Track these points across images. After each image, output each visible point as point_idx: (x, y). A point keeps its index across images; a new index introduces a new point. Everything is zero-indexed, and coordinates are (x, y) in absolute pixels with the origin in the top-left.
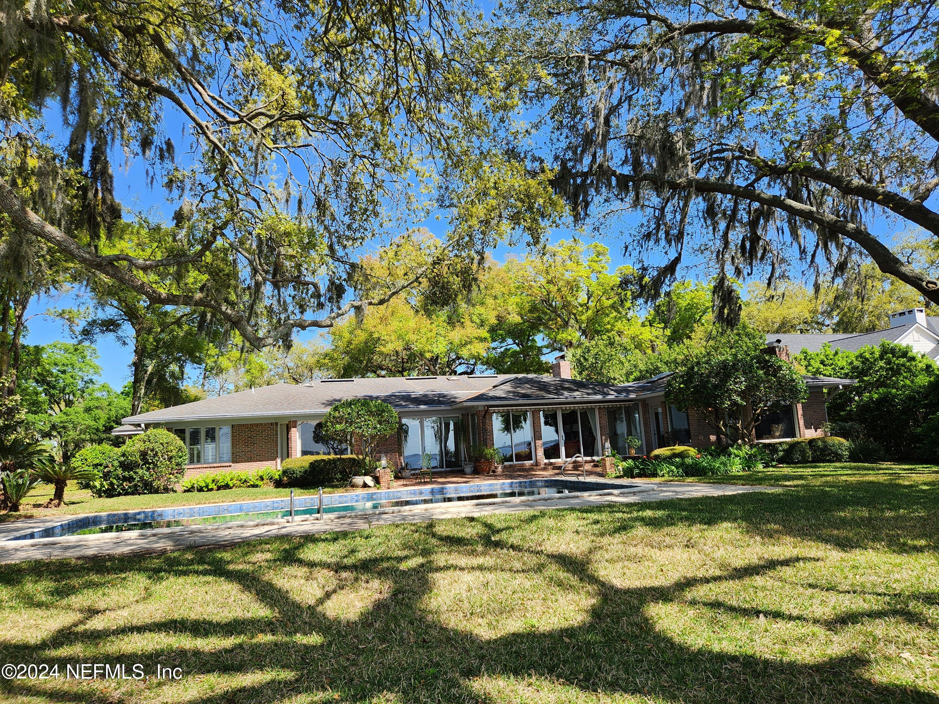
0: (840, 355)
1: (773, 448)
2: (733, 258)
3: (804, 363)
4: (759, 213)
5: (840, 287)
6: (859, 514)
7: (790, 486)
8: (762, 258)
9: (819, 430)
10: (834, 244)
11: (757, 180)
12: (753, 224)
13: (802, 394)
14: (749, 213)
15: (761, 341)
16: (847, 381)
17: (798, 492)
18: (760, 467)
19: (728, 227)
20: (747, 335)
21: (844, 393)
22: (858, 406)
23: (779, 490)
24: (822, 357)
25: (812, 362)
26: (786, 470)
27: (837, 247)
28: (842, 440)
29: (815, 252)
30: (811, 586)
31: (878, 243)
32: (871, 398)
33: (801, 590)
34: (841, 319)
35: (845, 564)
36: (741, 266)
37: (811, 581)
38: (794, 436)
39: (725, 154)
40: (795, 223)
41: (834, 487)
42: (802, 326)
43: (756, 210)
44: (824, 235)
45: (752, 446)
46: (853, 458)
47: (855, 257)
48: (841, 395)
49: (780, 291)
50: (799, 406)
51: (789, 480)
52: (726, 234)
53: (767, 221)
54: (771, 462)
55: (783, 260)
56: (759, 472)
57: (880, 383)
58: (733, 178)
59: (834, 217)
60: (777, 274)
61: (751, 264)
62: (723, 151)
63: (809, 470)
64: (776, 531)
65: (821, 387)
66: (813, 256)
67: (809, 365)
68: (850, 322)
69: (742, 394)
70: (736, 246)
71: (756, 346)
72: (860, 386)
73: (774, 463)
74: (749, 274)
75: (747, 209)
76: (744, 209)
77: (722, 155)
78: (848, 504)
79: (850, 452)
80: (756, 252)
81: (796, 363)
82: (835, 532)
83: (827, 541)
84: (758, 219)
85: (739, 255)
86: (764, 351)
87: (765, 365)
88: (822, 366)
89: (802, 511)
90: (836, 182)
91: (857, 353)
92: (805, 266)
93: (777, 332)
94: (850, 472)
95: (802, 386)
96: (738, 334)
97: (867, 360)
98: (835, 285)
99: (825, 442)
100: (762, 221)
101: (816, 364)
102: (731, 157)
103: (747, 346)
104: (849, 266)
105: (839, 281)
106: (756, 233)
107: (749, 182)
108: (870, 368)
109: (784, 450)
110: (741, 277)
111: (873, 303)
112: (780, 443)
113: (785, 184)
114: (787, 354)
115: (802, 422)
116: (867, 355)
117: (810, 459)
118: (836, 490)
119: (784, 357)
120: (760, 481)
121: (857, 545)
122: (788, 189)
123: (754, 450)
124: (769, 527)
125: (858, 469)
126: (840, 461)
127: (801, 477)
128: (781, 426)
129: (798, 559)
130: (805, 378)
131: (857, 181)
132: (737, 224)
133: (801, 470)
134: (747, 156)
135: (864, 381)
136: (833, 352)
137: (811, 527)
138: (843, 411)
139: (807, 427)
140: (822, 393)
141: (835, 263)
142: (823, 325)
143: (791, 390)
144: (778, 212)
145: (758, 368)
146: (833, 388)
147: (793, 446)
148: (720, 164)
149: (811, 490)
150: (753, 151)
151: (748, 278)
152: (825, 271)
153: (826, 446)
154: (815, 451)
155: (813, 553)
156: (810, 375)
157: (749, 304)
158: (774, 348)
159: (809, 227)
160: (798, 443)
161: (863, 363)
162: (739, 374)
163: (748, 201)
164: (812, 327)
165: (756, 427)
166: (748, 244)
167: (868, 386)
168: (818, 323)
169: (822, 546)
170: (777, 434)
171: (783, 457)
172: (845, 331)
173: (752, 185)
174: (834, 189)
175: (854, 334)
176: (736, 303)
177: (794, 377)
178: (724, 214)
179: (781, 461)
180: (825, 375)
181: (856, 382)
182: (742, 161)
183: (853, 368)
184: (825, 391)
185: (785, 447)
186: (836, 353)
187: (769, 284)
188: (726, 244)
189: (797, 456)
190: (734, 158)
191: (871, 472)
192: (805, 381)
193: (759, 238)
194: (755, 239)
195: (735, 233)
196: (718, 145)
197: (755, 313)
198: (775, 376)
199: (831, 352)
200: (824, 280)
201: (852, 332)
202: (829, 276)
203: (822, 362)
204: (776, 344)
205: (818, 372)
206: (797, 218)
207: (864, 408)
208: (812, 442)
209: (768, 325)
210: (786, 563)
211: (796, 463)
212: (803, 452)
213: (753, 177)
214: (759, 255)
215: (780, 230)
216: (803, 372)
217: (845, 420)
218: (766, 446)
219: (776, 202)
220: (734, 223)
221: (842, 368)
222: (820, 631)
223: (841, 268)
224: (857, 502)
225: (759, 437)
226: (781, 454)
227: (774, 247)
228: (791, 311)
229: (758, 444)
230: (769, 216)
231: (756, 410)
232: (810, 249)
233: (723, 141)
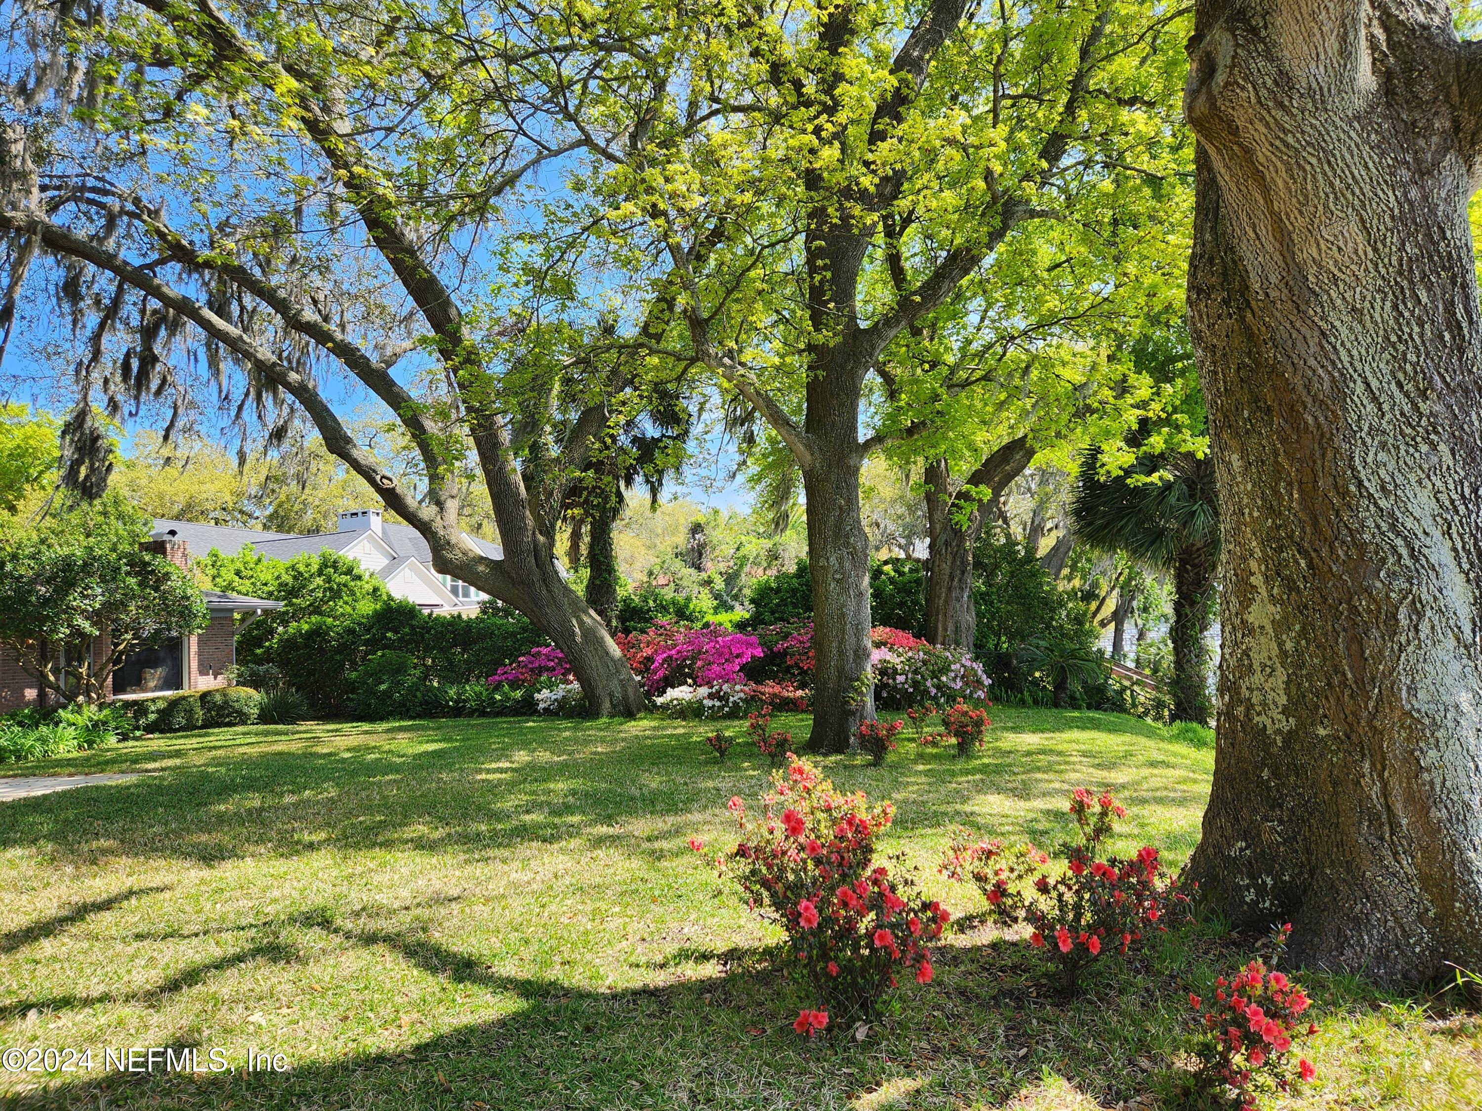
0: (264, 562)
1: (140, 708)
2: (106, 381)
3: (211, 571)
4: (160, 319)
5: (275, 462)
6: (248, 804)
7: (154, 770)
8: (158, 393)
9: (220, 677)
10: (271, 397)
11: (162, 262)
12: (148, 333)
13: (198, 620)
14: (143, 312)
15: (145, 529)
16: (269, 604)
17: (162, 778)
18: (112, 740)
19: (102, 326)
20: (120, 517)
21: (264, 621)
22: (280, 641)
23: (131, 779)
24: (239, 565)
25: (223, 571)
26: (157, 743)
27: (275, 403)
28: (251, 691)
29: (243, 402)
30: (139, 937)
31: (328, 410)
32: (300, 631)
33: (119, 947)
34: (276, 512)
35: (203, 888)
36: (119, 398)
37: (143, 928)
38: (178, 686)
39: (108, 200)
40: (217, 351)
41: (221, 765)
42: (219, 514)
43: (155, 312)
44: (258, 380)
45: (101, 707)
46: (265, 717)
47: (297, 422)
48: (259, 625)
49: (182, 453)
50: (194, 640)
51: (155, 761)
52: (96, 338)
53: (172, 334)
54: (132, 731)
55: (192, 405)
56: (108, 750)
57: (315, 609)
58: (119, 245)
59: (274, 358)
60: (180, 424)
61: (137, 398)
62: (106, 193)
63: (195, 740)
64: (104, 852)
65: (231, 610)
66: (240, 408)
67: (219, 575)
68: (286, 517)
69: (96, 617)
70: (115, 362)
71: (134, 536)
72: (287, 613)
73: (138, 733)
74: (131, 414)
75: (140, 306)
76: (135, 304)
77: (104, 199)
78: (235, 791)
79: (262, 709)
80: (148, 380)
81: (197, 571)
82: (204, 838)
83: (187, 855)
84: (156, 328)
85: (118, 378)
86: (145, 547)
87: (142, 570)
88: (237, 578)
89: (160, 810)
90: (281, 306)
91: (289, 564)
92: (226, 422)
93: (177, 518)
94: (253, 740)
95: (199, 606)
96: (105, 514)
97: (301, 574)
98: (269, 458)
99: (225, 695)
100: (163, 333)
101: (228, 575)
102: (117, 208)
103: (117, 535)
104: (289, 434)
105: (274, 455)
106: (150, 349)
107: (148, 261)
108: (304, 587)
109: (158, 711)
110: (118, 416)
111: (321, 494)
112: (153, 700)
113: (206, 284)
114: (184, 555)
115: (194, 664)
116: (302, 568)
117: (200, 723)
118: (223, 770)
119: (178, 560)
120: (103, 765)
121: (234, 854)
122: (211, 294)
123: (106, 712)
124: (95, 845)
125: (266, 734)
126: (244, 723)
127: (178, 754)
128: (159, 670)
129: (131, 893)
130: (207, 595)
131: (309, 315)
132: (118, 325)
133: (182, 741)
134: (145, 217)
135: (293, 605)
136: (255, 558)
137: (167, 835)
138: (260, 646)
139: (203, 672)
140: (233, 620)
141: (271, 427)
142: (250, 516)
143: (181, 614)
144: (191, 326)
145: (128, 574)
146: (248, 613)
147: (173, 704)
148: (97, 213)
149: (184, 774)
150: (157, 212)
151: (130, 422)
152: (255, 435)
153: (226, 702)
154: (209, 710)
155: (157, 880)
156: (217, 591)
157: (134, 465)
158: (163, 543)
159: (237, 361)
160: (184, 698)
161: (295, 578)
162: (94, 581)
163: (143, 293)
164: (234, 518)
165: (115, 673)
166: (135, 364)
167: (298, 614)
168: (242, 512)
169: (177, 864)
170: (152, 684)
171: (155, 722)
172: (280, 528)
173: (151, 266)
174: (279, 316)
175: (292, 535)
176: (104, 460)
177: (189, 592)
178: (98, 302)
179: (151, 729)
180: (239, 592)
181: (281, 606)
182: (136, 222)
183: (280, 585)
184: (237, 616)
185: (161, 705)
186: (259, 560)
187: (166, 438)
188: (96, 354)
189: (180, 720)
190: (123, 212)
191: (283, 738)
192: (205, 600)
193: (155, 359)
194: (149, 360)
195: (114, 339)
196: (96, 178)
197: (144, 482)
198: (156, 589)
199: (252, 558)
200: (253, 449)
201: (288, 532)
202: (260, 444)
203: (238, 573)
204: (167, 538)
205: (230, 587)
206: (221, 344)
207: (289, 644)
208: (204, 697)
209: (162, 505)
210: (106, 905)
211: (176, 731)
212: (190, 712)
213: (155, 256)
214: (154, 387)
215: (192, 355)
216: (208, 585)
217: (260, 661)
218: (127, 705)
219: (185, 308)
220: (113, 322)
221: (266, 584)
222: (130, 1012)
223: (279, 434)
224: (250, 785)
225: (118, 689)
226: (152, 717)
227: (178, 379)
228: (203, 488)
229: (114, 702)
230: (174, 327)
231: (118, 644)
232: (237, 396)
233: (108, 177)
